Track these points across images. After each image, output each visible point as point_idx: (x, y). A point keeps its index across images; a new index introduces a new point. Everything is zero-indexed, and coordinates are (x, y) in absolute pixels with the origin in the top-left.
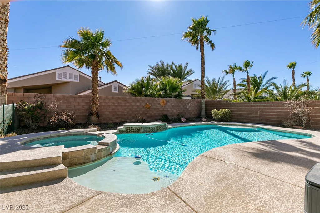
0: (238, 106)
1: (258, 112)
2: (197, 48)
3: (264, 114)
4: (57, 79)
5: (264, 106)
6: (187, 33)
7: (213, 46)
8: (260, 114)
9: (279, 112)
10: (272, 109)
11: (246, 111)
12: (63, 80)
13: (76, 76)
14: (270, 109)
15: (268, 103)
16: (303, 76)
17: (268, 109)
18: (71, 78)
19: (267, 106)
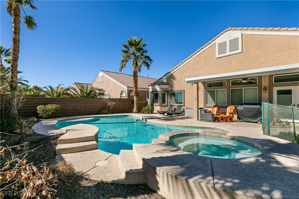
0: (62, 101)
1: (82, 106)
3: (86, 108)
5: (86, 101)
8: (84, 108)
9: (95, 105)
10: (92, 103)
11: (71, 106)
14: (90, 103)
15: (89, 99)
17: (89, 103)
19: (88, 101)
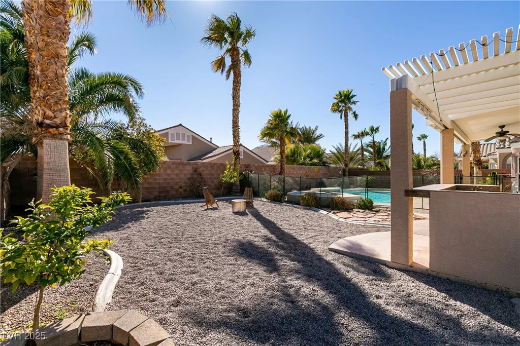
2: (341, 117)
4: (170, 141)
6: (334, 103)
7: (356, 116)
12: (176, 142)
13: (188, 136)
16: (419, 139)
18: (184, 139)
